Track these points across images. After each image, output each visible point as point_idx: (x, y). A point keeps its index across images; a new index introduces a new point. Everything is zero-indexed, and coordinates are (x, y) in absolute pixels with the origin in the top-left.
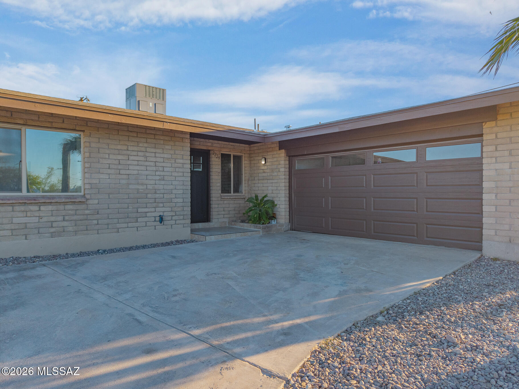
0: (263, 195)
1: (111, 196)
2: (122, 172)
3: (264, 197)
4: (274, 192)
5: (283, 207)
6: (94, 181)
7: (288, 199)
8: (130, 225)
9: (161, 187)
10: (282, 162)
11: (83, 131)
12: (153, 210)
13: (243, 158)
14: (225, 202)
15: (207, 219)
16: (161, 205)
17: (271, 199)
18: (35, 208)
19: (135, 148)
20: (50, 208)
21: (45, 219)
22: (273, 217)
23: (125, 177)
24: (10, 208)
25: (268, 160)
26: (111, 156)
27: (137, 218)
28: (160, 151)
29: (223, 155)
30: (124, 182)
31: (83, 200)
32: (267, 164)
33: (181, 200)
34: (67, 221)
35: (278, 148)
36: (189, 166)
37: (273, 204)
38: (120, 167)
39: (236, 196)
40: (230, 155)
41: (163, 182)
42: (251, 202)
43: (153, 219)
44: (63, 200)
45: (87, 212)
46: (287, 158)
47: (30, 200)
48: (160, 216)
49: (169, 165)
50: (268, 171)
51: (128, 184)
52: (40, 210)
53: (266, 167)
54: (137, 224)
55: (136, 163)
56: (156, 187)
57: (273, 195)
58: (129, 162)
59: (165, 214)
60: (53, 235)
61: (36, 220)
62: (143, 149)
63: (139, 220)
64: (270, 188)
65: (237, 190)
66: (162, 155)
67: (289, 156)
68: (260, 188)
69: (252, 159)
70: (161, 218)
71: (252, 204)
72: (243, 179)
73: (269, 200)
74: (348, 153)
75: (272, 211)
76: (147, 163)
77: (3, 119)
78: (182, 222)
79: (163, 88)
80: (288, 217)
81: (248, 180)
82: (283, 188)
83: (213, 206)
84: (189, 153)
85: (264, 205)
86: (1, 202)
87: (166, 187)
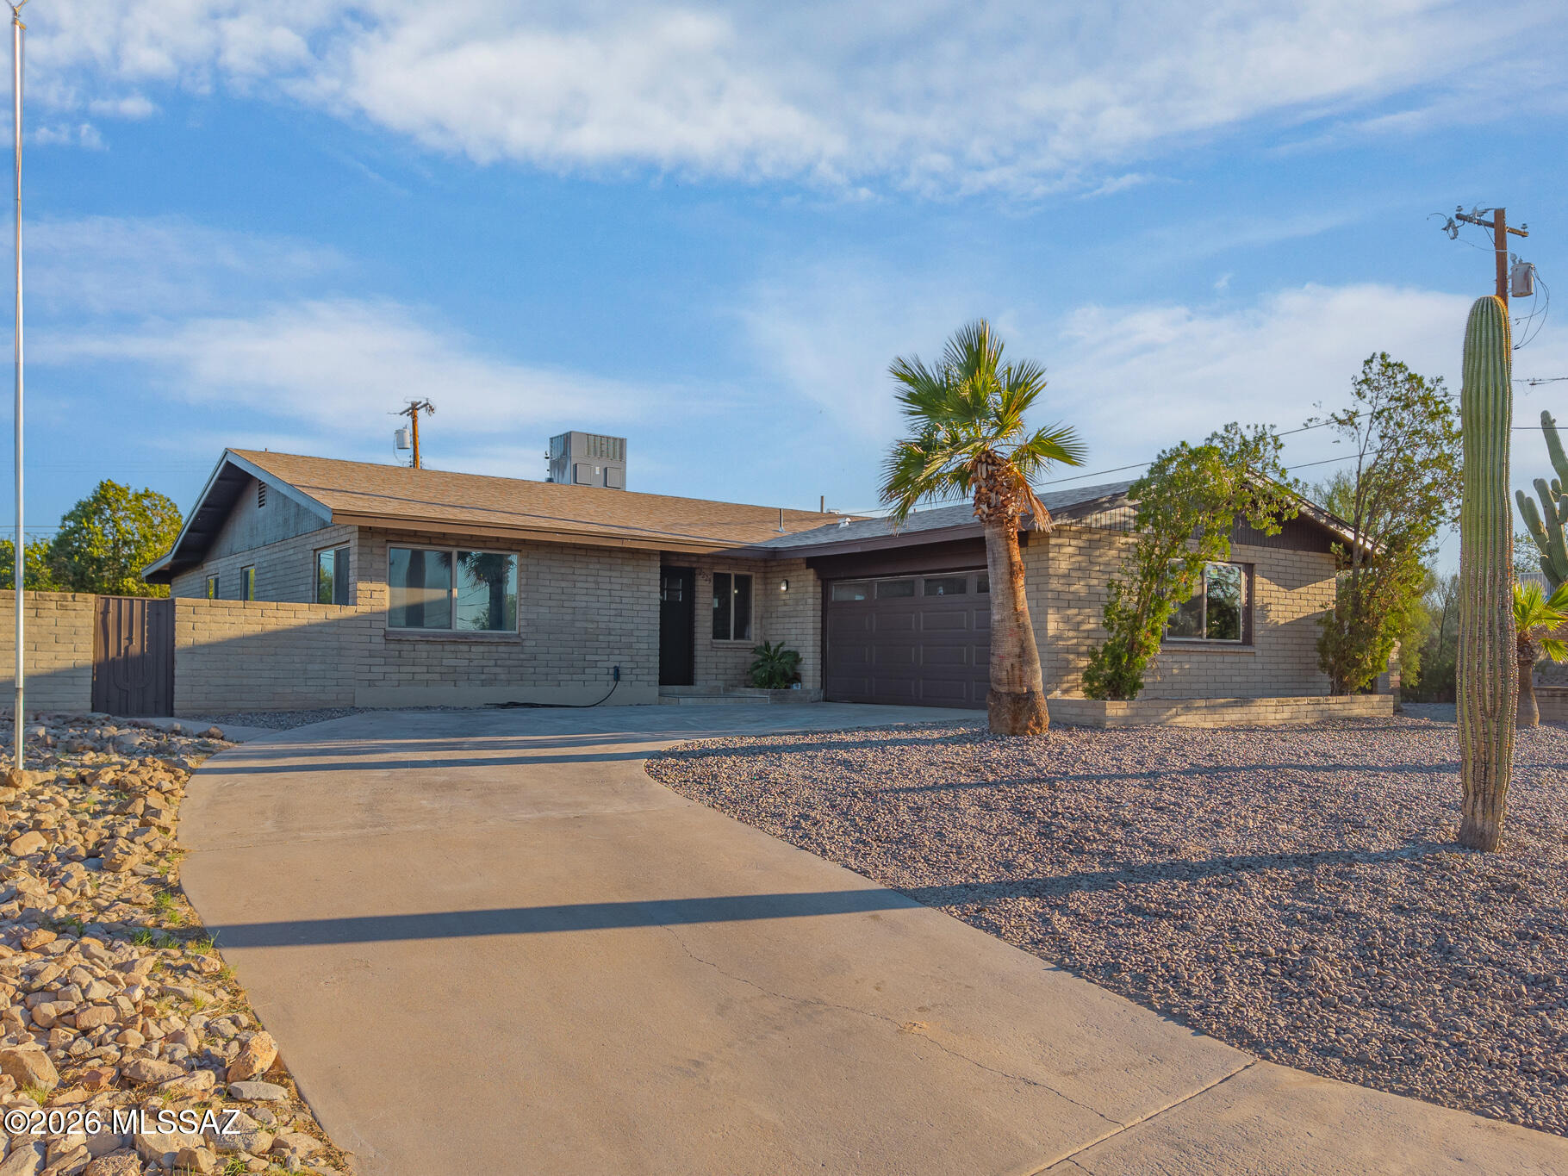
0: (779, 643)
1: (552, 636)
2: (566, 604)
3: (779, 647)
4: (799, 637)
5: (810, 662)
6: (530, 616)
7: (819, 650)
8: (575, 677)
9: (618, 626)
10: (811, 589)
11: (520, 551)
12: (606, 658)
13: (755, 580)
14: (719, 654)
15: (687, 678)
16: (617, 652)
17: (793, 649)
18: (465, 648)
19: (584, 572)
20: (481, 649)
21: (475, 663)
22: (797, 678)
23: (570, 611)
24: (440, 647)
25: (791, 585)
26: (553, 583)
27: (584, 668)
28: (618, 574)
29: (714, 575)
30: (568, 617)
31: (518, 640)
32: (790, 591)
33: (646, 646)
34: (500, 666)
35: (804, 566)
36: (658, 595)
37: (796, 658)
38: (564, 597)
39: (737, 644)
40: (730, 575)
41: (619, 619)
42: (758, 653)
43: (606, 671)
44: (497, 640)
45: (522, 656)
46: (819, 583)
47: (462, 638)
48: (615, 667)
49: (629, 594)
50: (791, 602)
51: (574, 621)
53: (787, 597)
54: (583, 677)
55: (584, 591)
56: (611, 625)
57: (797, 643)
58: (575, 591)
59: (623, 664)
60: (483, 683)
61: (466, 663)
62: (594, 572)
63: (587, 670)
64: (793, 632)
65: (741, 633)
66: (620, 581)
67: (822, 580)
68: (779, 632)
69: (769, 581)
70: (617, 669)
71: (760, 657)
72: (753, 616)
73: (789, 651)
74: (895, 578)
75: (793, 668)
76: (599, 592)
77: (434, 541)
78: (647, 678)
79: (621, 437)
80: (820, 679)
81: (762, 617)
82: (811, 632)
83: (698, 659)
84: (658, 576)
85: (780, 659)
86: (431, 639)
87: (624, 626)
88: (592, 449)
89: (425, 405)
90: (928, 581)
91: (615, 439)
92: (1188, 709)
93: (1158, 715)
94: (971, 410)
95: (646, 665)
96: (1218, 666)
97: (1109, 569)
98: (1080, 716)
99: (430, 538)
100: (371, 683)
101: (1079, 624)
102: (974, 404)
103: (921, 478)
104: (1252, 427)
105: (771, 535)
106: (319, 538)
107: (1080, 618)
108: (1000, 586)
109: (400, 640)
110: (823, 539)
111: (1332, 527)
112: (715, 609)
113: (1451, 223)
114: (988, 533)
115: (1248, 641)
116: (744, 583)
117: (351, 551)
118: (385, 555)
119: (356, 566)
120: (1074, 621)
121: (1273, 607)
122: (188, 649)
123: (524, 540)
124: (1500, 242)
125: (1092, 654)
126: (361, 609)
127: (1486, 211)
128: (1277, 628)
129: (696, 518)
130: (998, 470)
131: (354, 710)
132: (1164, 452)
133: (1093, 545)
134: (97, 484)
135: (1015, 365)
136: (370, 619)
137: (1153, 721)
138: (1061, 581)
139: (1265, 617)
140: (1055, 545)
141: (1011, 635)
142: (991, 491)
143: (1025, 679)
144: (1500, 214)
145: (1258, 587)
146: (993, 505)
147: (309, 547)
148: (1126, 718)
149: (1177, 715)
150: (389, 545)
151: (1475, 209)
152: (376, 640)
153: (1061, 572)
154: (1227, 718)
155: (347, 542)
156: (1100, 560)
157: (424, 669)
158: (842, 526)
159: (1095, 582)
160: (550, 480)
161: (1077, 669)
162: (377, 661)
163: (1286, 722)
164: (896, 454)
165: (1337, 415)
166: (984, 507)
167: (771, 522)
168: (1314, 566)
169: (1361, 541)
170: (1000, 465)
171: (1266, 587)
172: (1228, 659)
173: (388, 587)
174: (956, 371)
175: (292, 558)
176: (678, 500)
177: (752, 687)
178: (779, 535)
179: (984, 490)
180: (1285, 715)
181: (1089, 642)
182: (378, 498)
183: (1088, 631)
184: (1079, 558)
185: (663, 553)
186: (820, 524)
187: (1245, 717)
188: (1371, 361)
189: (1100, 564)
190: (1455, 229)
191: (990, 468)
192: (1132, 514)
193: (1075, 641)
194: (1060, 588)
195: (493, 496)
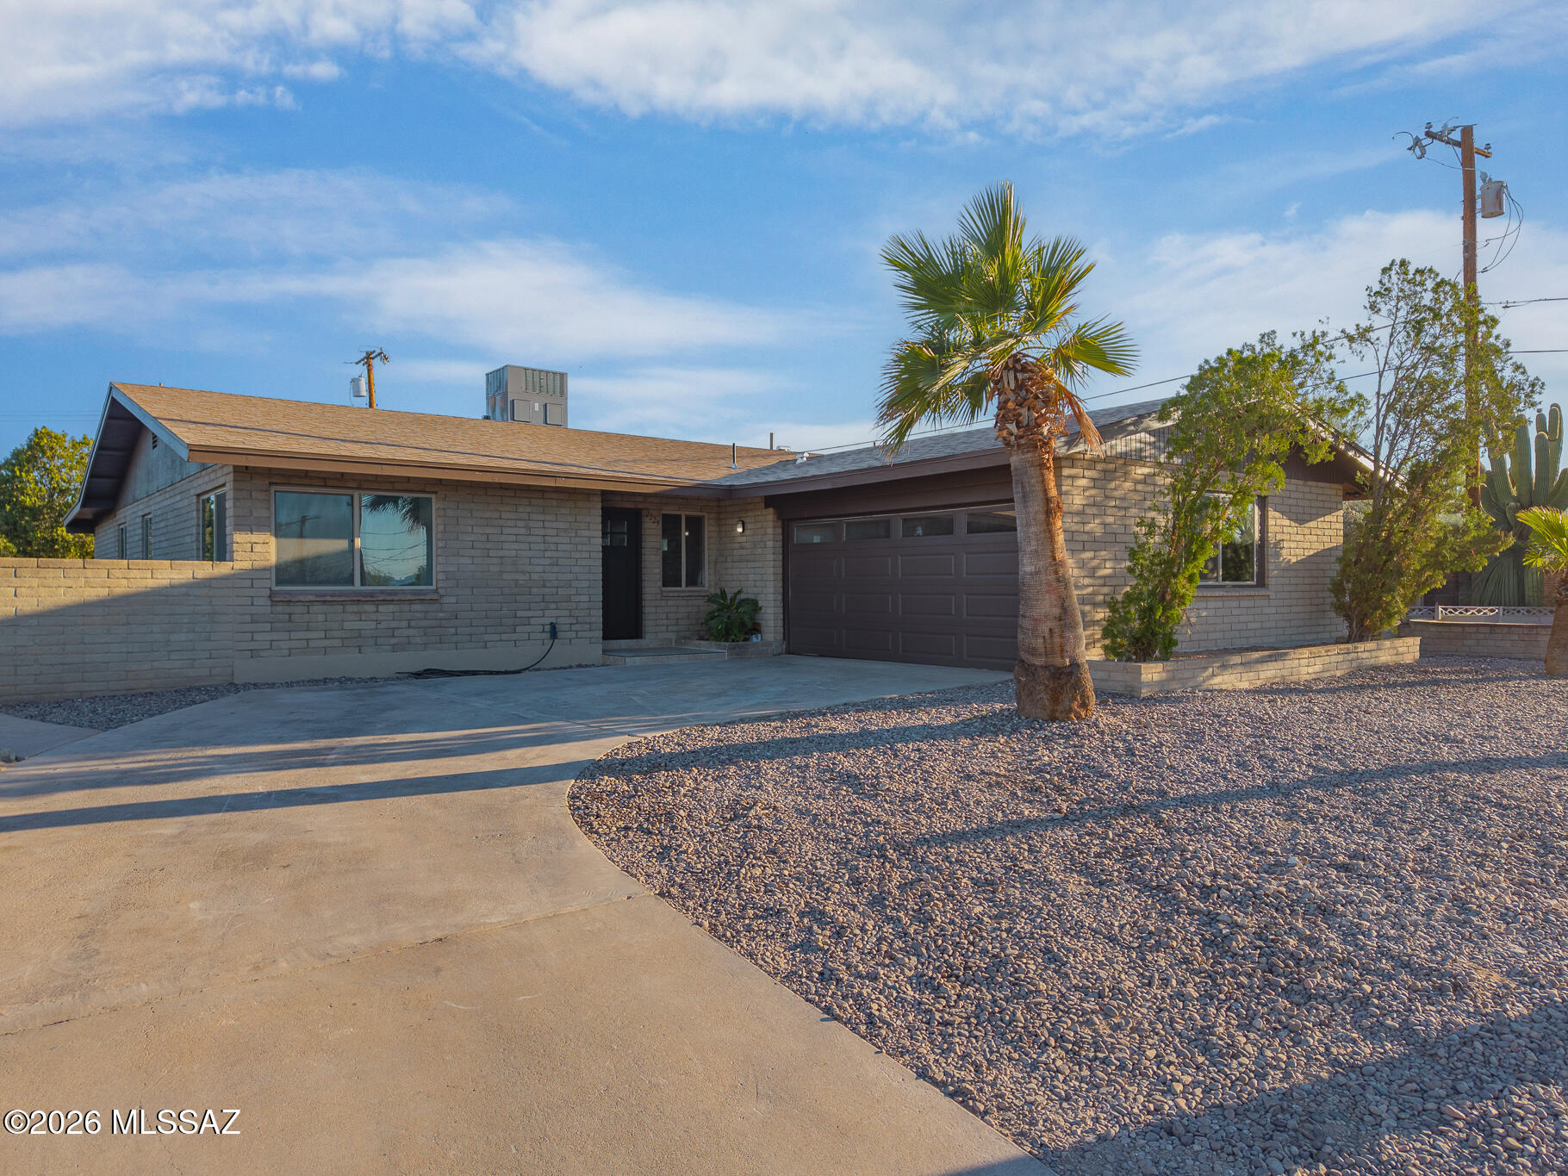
0: (736, 590)
1: (475, 591)
2: (492, 553)
3: (736, 594)
4: (758, 583)
5: (770, 610)
6: (452, 569)
7: (780, 597)
8: (504, 637)
9: (553, 576)
10: (770, 531)
11: (436, 493)
12: (540, 613)
13: (706, 521)
14: (670, 603)
15: (636, 632)
16: (553, 606)
17: (752, 597)
18: (370, 608)
19: (513, 516)
20: (391, 608)
21: (384, 625)
22: (756, 629)
23: (495, 560)
24: (340, 608)
25: (748, 526)
26: (476, 530)
27: (515, 626)
28: (552, 517)
29: (665, 517)
30: (495, 569)
31: (435, 597)
32: (747, 532)
33: (586, 598)
34: (414, 628)
35: (762, 505)
36: (600, 541)
37: (755, 606)
38: (489, 546)
39: (690, 591)
40: (680, 516)
41: (556, 569)
42: (714, 602)
43: (541, 628)
44: (409, 597)
45: (441, 615)
46: (779, 523)
47: (366, 596)
48: (551, 623)
49: (566, 540)
50: (748, 545)
51: (502, 572)
52: (377, 611)
53: (744, 539)
54: (515, 636)
55: (513, 538)
56: (546, 576)
57: (755, 590)
58: (503, 538)
59: (560, 620)
60: (395, 648)
61: (373, 625)
62: (525, 516)
63: (518, 629)
64: (751, 577)
65: (693, 580)
66: (555, 525)
67: (783, 521)
68: (735, 578)
69: (723, 522)
70: (553, 626)
71: (715, 606)
72: (706, 561)
73: (747, 599)
74: (868, 518)
75: (752, 619)
76: (531, 539)
77: (331, 483)
78: (590, 634)
79: (562, 371)
80: (782, 630)
81: (716, 562)
82: (772, 578)
83: (646, 610)
84: (599, 519)
85: (737, 608)
86: (329, 598)
87: (561, 577)
88: (530, 384)
89: (380, 354)
90: (905, 520)
91: (555, 373)
92: (1224, 667)
93: (1194, 677)
94: (997, 298)
95: (587, 620)
96: (1235, 612)
97: (1125, 504)
98: (1107, 680)
99: (325, 479)
100: (254, 653)
101: (1095, 569)
102: (1002, 290)
103: (937, 387)
104: (1298, 335)
105: (725, 472)
106: (200, 481)
107: (1095, 563)
108: (1033, 529)
109: (290, 601)
110: (785, 476)
111: (1351, 453)
112: (664, 552)
113: (1417, 141)
114: (1015, 460)
115: (1262, 583)
116: (695, 524)
117: (227, 497)
118: (269, 501)
119: (232, 514)
120: (1089, 566)
121: (1286, 544)
122: (9, 620)
123: (441, 480)
124: (1468, 162)
125: (1112, 605)
126: (238, 565)
127: (1455, 128)
128: (1290, 568)
129: (643, 454)
130: (1030, 379)
131: (233, 687)
132: (1207, 362)
133: (1107, 475)
134: (32, 431)
135: (1049, 241)
136: (251, 577)
137: (1190, 684)
138: (1075, 520)
139: (1278, 555)
140: (1068, 477)
141: (1048, 592)
142: (1021, 405)
143: (1068, 648)
144: (1467, 132)
145: (1271, 522)
146: (1025, 423)
147: (193, 492)
148: (1161, 683)
149: (1213, 675)
150: (274, 488)
151: (1445, 125)
152: (262, 601)
153: (1075, 508)
154: (1263, 675)
155: (224, 485)
156: (1116, 494)
157: (322, 634)
158: (799, 461)
159: (1110, 520)
160: (487, 418)
161: (1095, 623)
162: (260, 627)
163: (1318, 676)
164: (901, 359)
165: (1347, 331)
166: (1012, 427)
167: (723, 458)
168: (1324, 498)
169: (1381, 473)
170: (1032, 371)
171: (1279, 522)
172: (1244, 603)
173: (273, 540)
174: (973, 250)
175: (180, 505)
176: (623, 437)
177: (707, 640)
178: (733, 472)
179: (1011, 405)
180: (1317, 668)
181: (1106, 590)
182: (258, 432)
183: (1104, 577)
184: (1093, 492)
185: (604, 493)
186: (773, 461)
187: (1279, 673)
188: (1390, 269)
189: (1116, 499)
190: (1423, 148)
191: (1020, 376)
192: (1148, 440)
193: (1091, 589)
194: (1075, 528)
195: (413, 432)
